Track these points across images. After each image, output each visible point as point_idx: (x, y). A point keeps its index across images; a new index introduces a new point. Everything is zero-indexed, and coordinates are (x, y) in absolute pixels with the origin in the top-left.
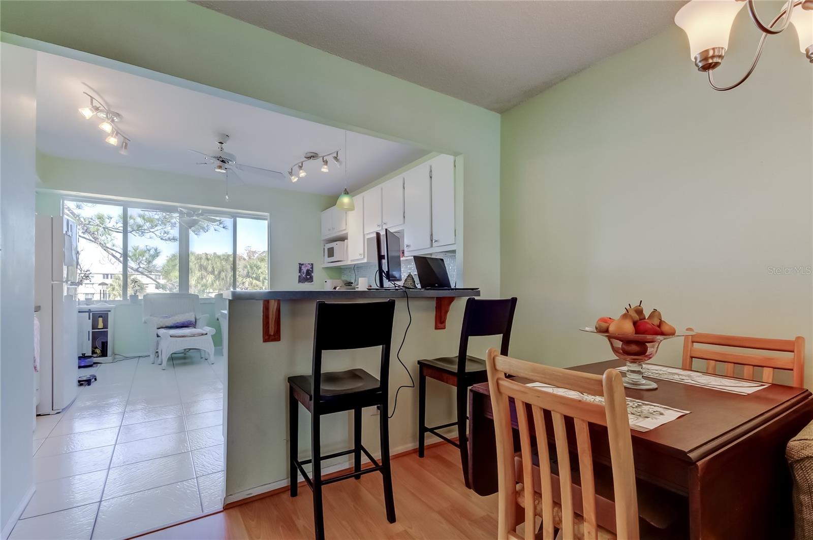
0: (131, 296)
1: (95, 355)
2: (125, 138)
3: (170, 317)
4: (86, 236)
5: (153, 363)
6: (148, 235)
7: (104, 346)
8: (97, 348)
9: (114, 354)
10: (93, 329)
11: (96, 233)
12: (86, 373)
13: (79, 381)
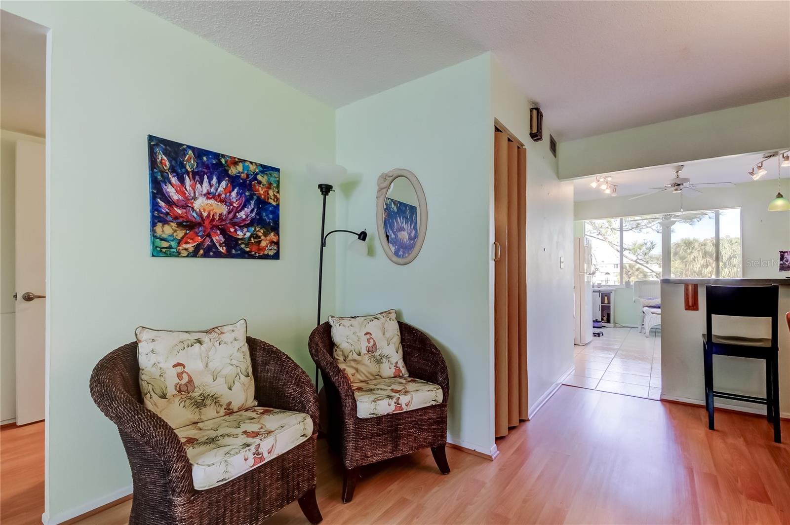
0: (626, 282)
1: (603, 321)
2: (615, 186)
3: (653, 299)
4: (600, 237)
5: (640, 332)
6: (644, 231)
7: (609, 315)
8: (604, 317)
9: (615, 323)
10: (602, 304)
11: (606, 234)
12: (597, 331)
13: (594, 333)
